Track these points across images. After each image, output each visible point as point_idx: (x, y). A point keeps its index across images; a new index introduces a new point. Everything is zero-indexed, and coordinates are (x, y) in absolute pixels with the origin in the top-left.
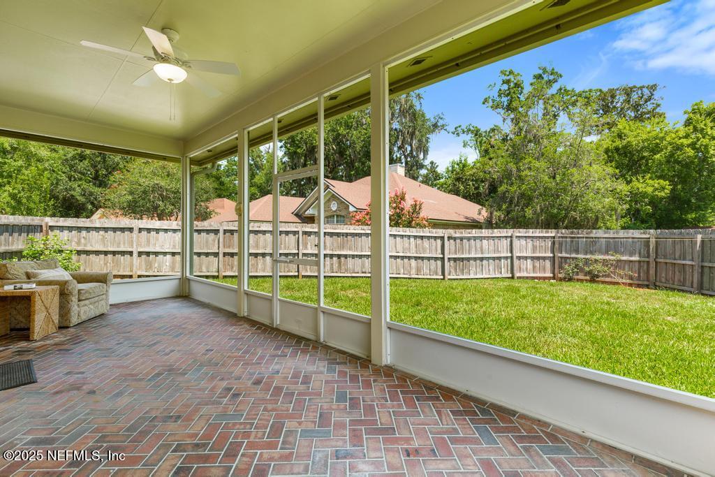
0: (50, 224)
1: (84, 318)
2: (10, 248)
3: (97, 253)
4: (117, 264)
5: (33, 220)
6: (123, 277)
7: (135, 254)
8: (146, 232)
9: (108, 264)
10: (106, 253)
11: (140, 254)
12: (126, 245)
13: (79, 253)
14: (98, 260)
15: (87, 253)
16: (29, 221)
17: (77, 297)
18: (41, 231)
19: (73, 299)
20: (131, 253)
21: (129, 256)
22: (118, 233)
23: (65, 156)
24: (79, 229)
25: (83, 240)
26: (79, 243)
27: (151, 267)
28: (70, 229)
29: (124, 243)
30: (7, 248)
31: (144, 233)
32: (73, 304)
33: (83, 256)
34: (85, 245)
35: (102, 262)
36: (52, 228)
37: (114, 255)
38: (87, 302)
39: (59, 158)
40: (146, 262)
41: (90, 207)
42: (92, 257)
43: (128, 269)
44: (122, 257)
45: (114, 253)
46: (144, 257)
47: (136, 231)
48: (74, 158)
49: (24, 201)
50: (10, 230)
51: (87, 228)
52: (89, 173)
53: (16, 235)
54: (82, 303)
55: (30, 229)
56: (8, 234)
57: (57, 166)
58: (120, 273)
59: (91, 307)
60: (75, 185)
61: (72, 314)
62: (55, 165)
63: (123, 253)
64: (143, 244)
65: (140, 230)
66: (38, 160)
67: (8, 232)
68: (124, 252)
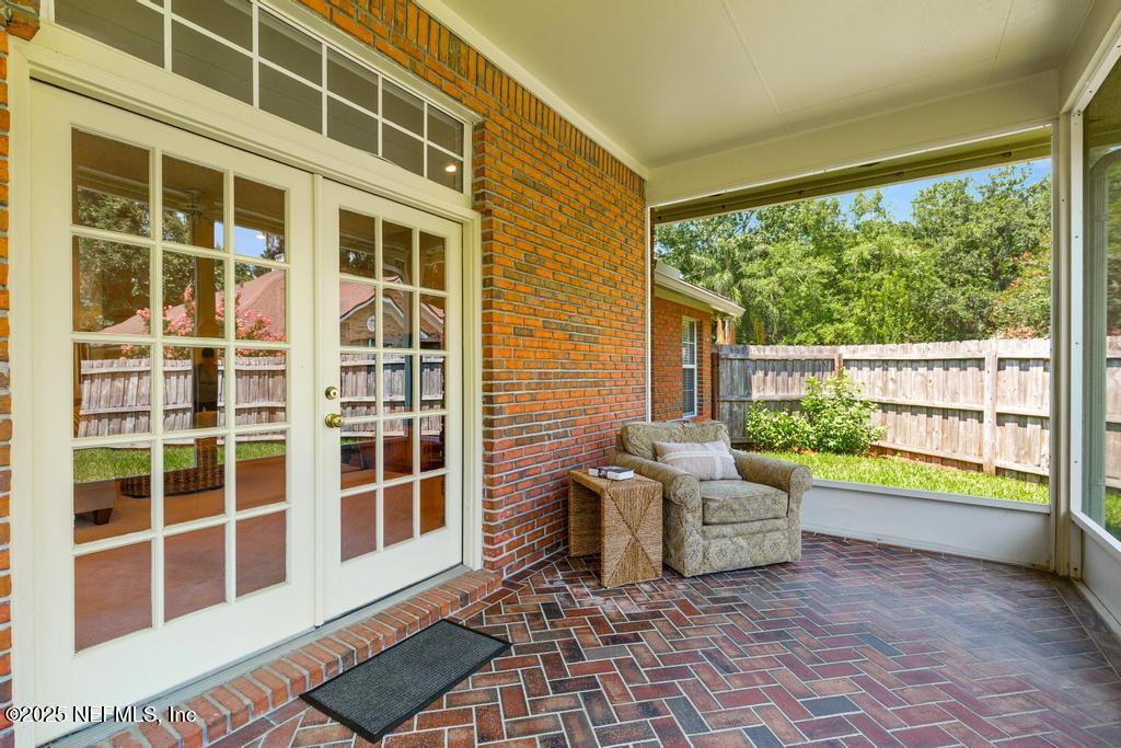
0: (845, 357)
1: (718, 564)
2: (790, 394)
3: (914, 409)
4: (951, 436)
5: (821, 351)
6: (963, 465)
7: (989, 418)
8: (1016, 368)
9: (934, 434)
10: (930, 411)
11: (1001, 418)
12: (971, 397)
13: (884, 407)
14: (915, 423)
15: (898, 408)
16: (815, 354)
17: (699, 513)
18: (833, 369)
19: (689, 517)
20: (979, 415)
21: (975, 421)
22: (954, 370)
23: (943, 249)
24: (885, 363)
25: (891, 385)
26: (884, 390)
27: (1028, 454)
28: (871, 363)
29: (966, 393)
30: (786, 394)
31: (1012, 371)
32: (687, 528)
33: (891, 414)
34: (895, 394)
35: (923, 429)
36: (847, 362)
37: (945, 417)
38: (727, 530)
39: (934, 256)
40: (1016, 438)
41: (981, 326)
42: (906, 416)
43: (975, 450)
44: (962, 423)
45: (945, 413)
46: (1010, 426)
47: (991, 366)
48: (957, 250)
49: (875, 326)
50: (789, 368)
51: (898, 361)
52: (981, 269)
53: (797, 375)
54: (715, 530)
55: (818, 366)
56: (786, 374)
57: (930, 269)
58: (956, 456)
59: (742, 541)
60: (957, 293)
61: (688, 550)
62: (926, 268)
63: (963, 414)
64: (1009, 396)
65: (1002, 363)
66: (904, 266)
67: (786, 370)
68: (965, 411)
